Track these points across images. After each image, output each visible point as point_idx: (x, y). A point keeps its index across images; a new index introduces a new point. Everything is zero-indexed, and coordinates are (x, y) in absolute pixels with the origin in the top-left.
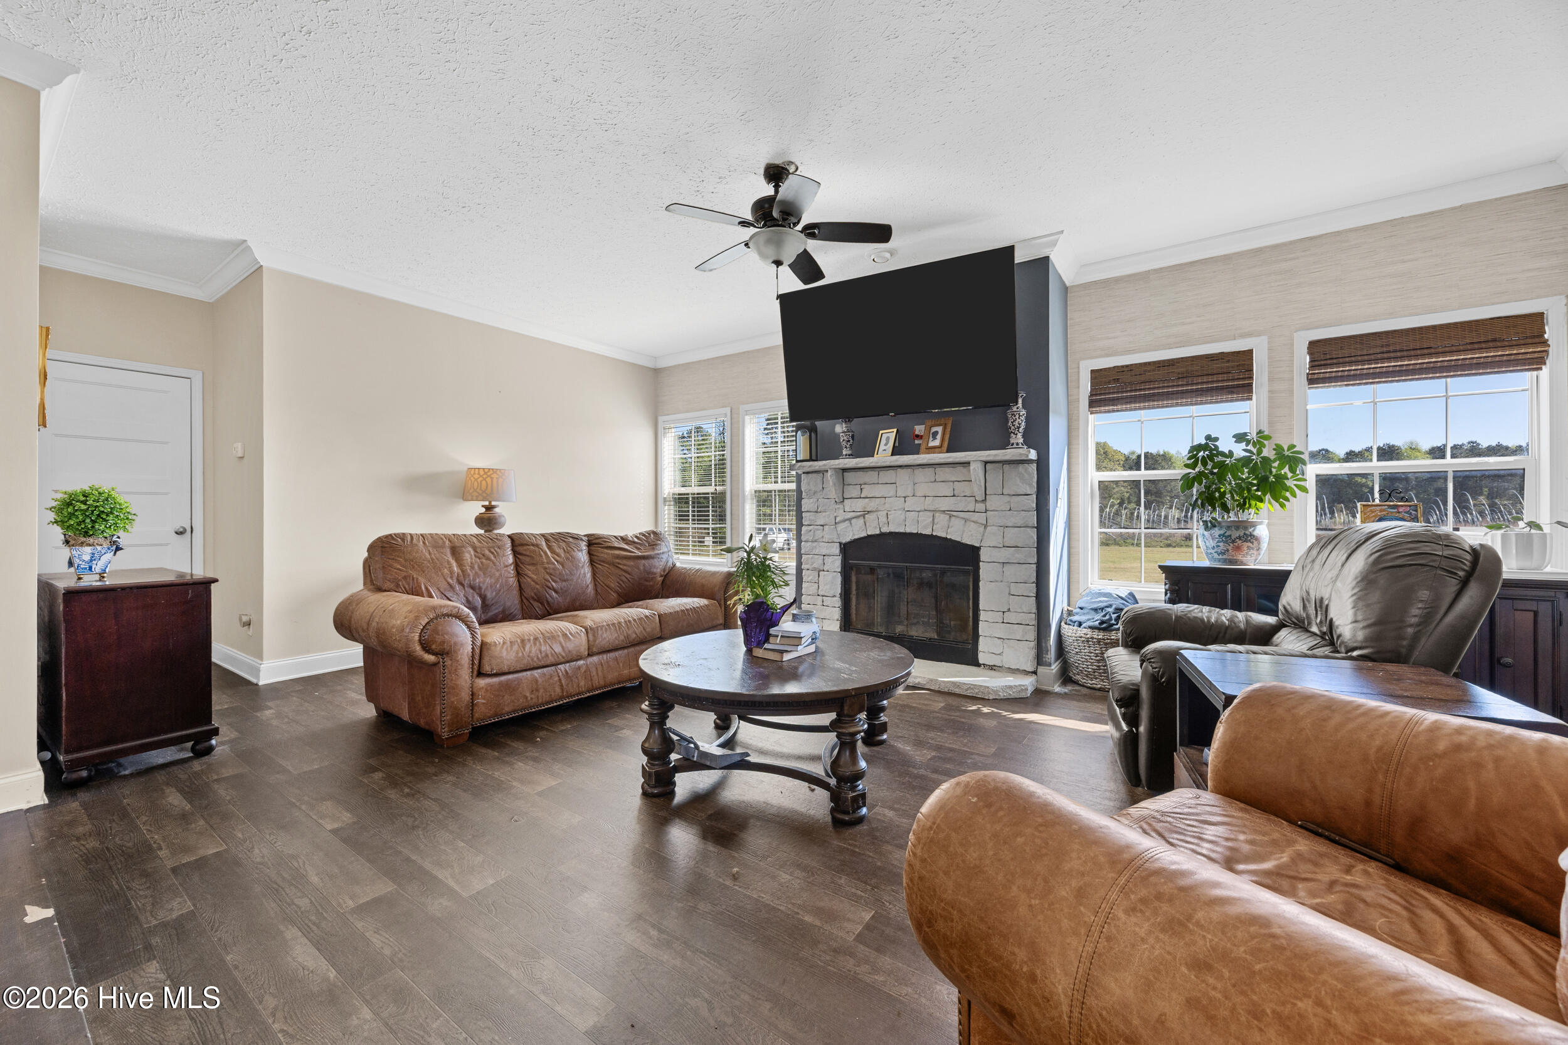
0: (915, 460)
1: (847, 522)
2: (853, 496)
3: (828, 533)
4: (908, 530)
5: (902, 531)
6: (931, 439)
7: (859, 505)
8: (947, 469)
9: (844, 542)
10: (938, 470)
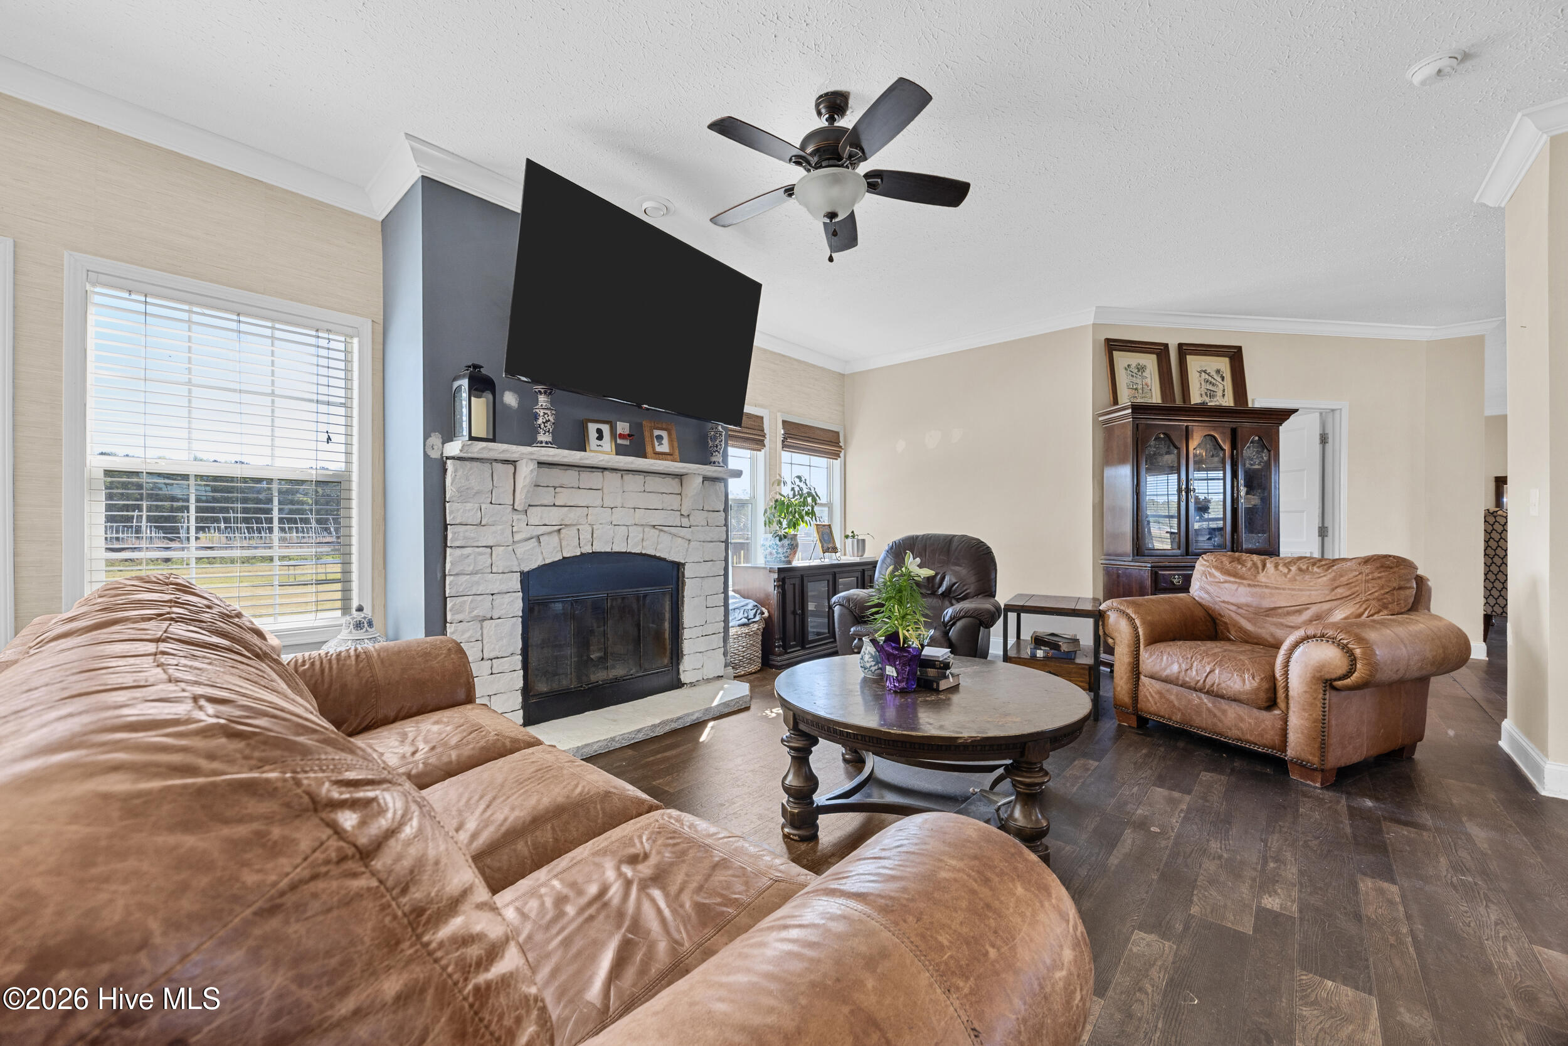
0: (652, 465)
1: (534, 540)
2: (546, 502)
3: (502, 559)
4: (616, 549)
5: (609, 550)
6: (656, 444)
7: (554, 516)
8: (658, 480)
9: (526, 570)
10: (649, 479)
